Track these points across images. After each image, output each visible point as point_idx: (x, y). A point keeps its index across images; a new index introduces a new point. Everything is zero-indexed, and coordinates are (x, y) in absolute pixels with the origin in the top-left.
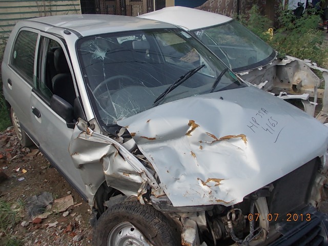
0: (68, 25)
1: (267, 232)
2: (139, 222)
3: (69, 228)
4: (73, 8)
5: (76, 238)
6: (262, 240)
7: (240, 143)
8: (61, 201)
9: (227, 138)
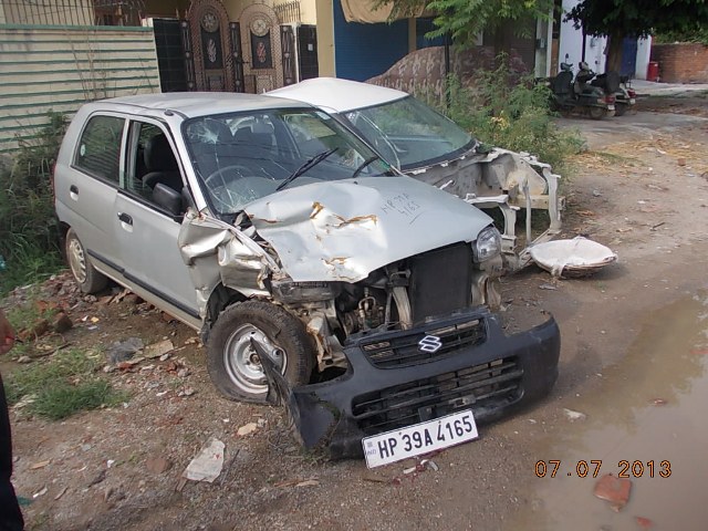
0: (168, 105)
2: (261, 320)
4: (145, 82)
7: (369, 224)
8: (155, 347)
9: (355, 220)
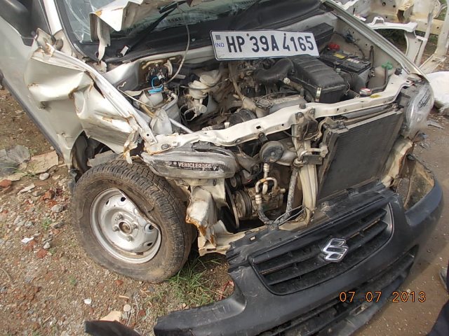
1: (311, 212)
2: (130, 189)
3: (48, 195)
5: (55, 208)
6: (305, 223)
8: (40, 158)
